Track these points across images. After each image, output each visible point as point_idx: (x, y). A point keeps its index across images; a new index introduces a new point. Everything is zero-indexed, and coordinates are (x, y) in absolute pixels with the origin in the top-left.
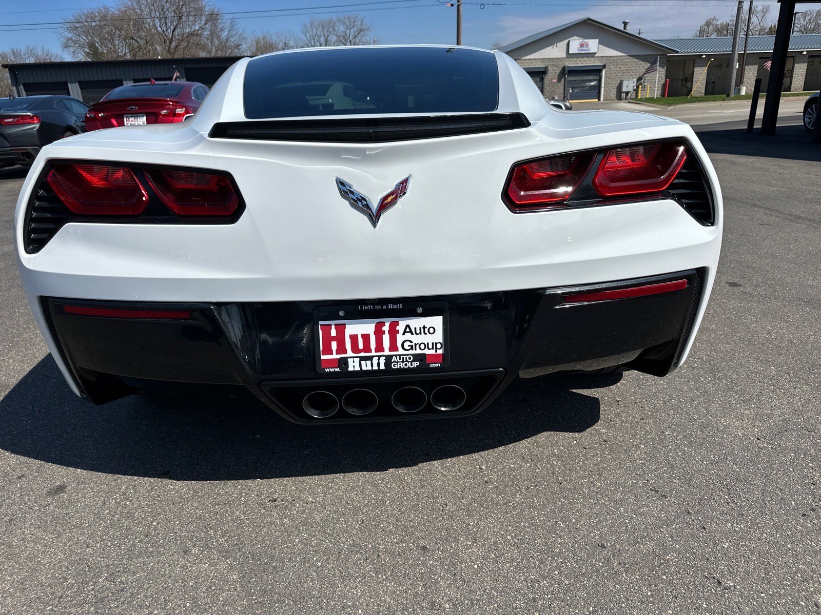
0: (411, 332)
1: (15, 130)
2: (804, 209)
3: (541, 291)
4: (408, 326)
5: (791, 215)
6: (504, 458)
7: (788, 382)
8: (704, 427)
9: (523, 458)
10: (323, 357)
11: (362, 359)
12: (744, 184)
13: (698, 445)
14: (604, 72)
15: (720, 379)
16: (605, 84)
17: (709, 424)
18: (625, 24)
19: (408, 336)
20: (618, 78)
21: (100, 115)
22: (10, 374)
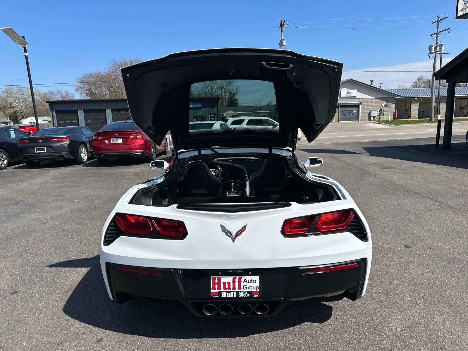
0: (246, 282)
1: (58, 145)
2: (454, 201)
3: (297, 268)
4: (245, 279)
5: (446, 205)
6: (287, 335)
7: (422, 302)
8: (378, 323)
9: (295, 335)
10: (212, 291)
11: (227, 292)
12: (426, 183)
13: (373, 332)
14: (360, 106)
15: (390, 299)
16: (361, 112)
17: (381, 322)
18: (372, 81)
19: (245, 283)
20: (369, 109)
21: (100, 138)
22: (71, 283)
